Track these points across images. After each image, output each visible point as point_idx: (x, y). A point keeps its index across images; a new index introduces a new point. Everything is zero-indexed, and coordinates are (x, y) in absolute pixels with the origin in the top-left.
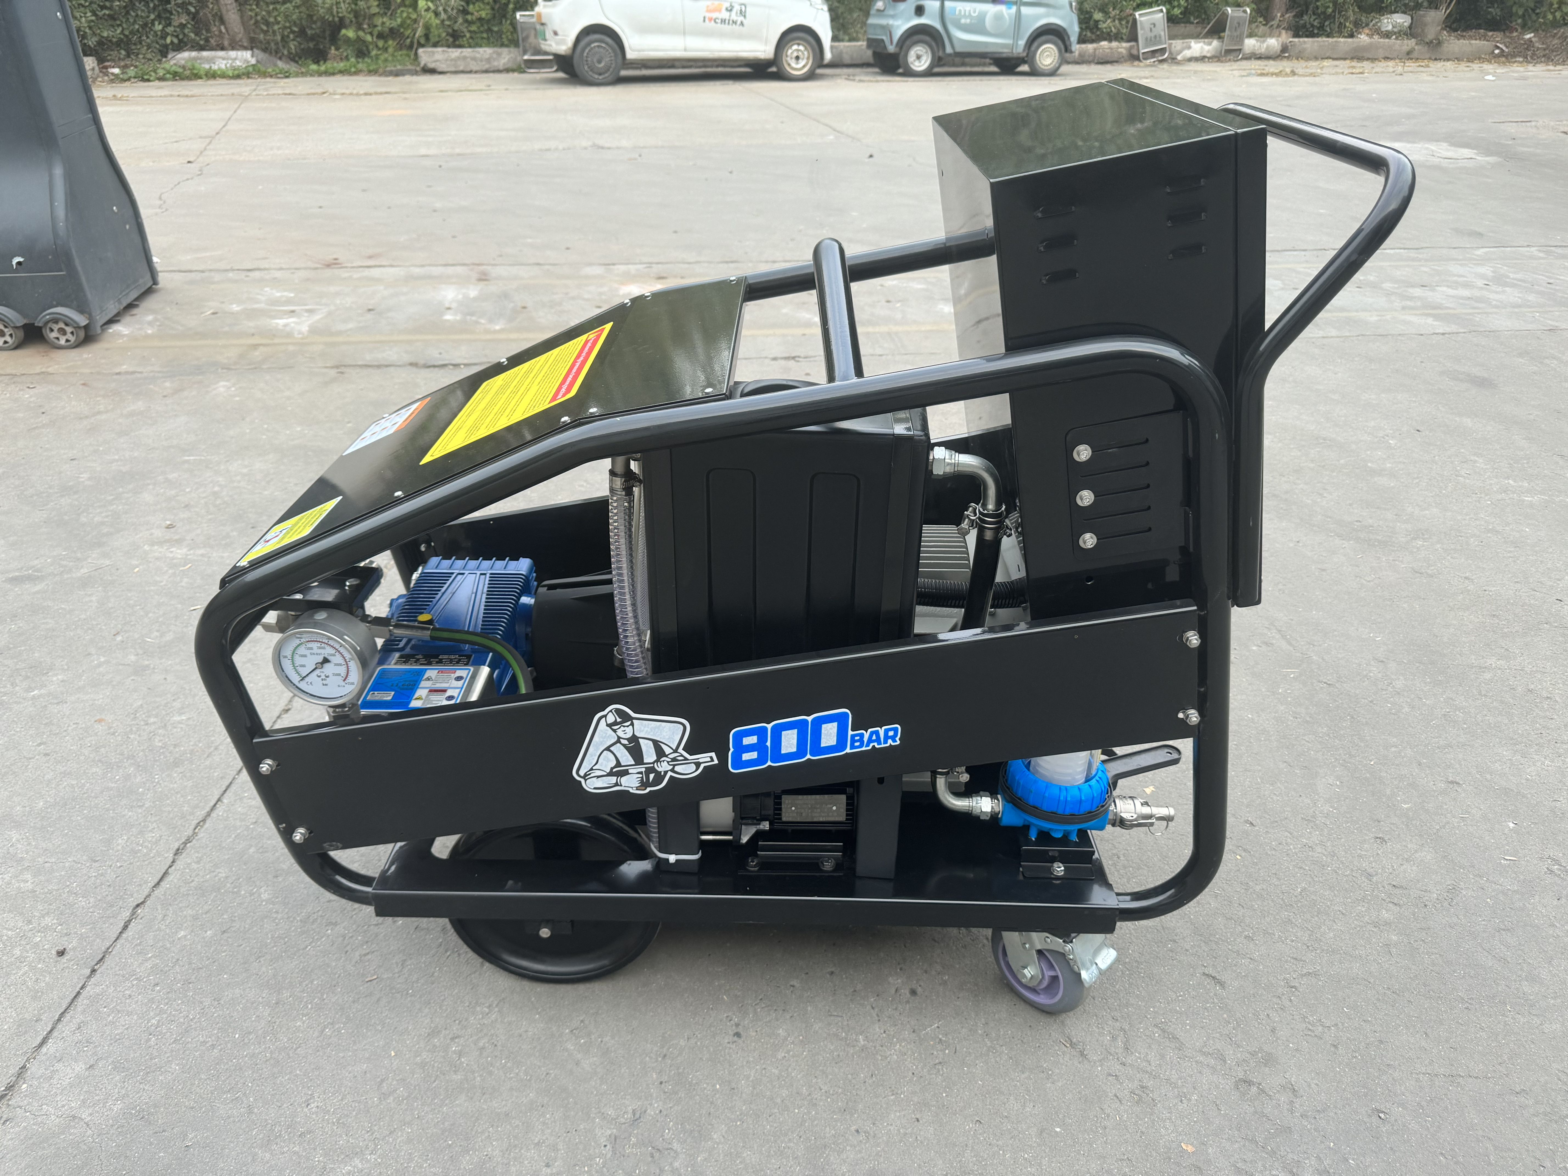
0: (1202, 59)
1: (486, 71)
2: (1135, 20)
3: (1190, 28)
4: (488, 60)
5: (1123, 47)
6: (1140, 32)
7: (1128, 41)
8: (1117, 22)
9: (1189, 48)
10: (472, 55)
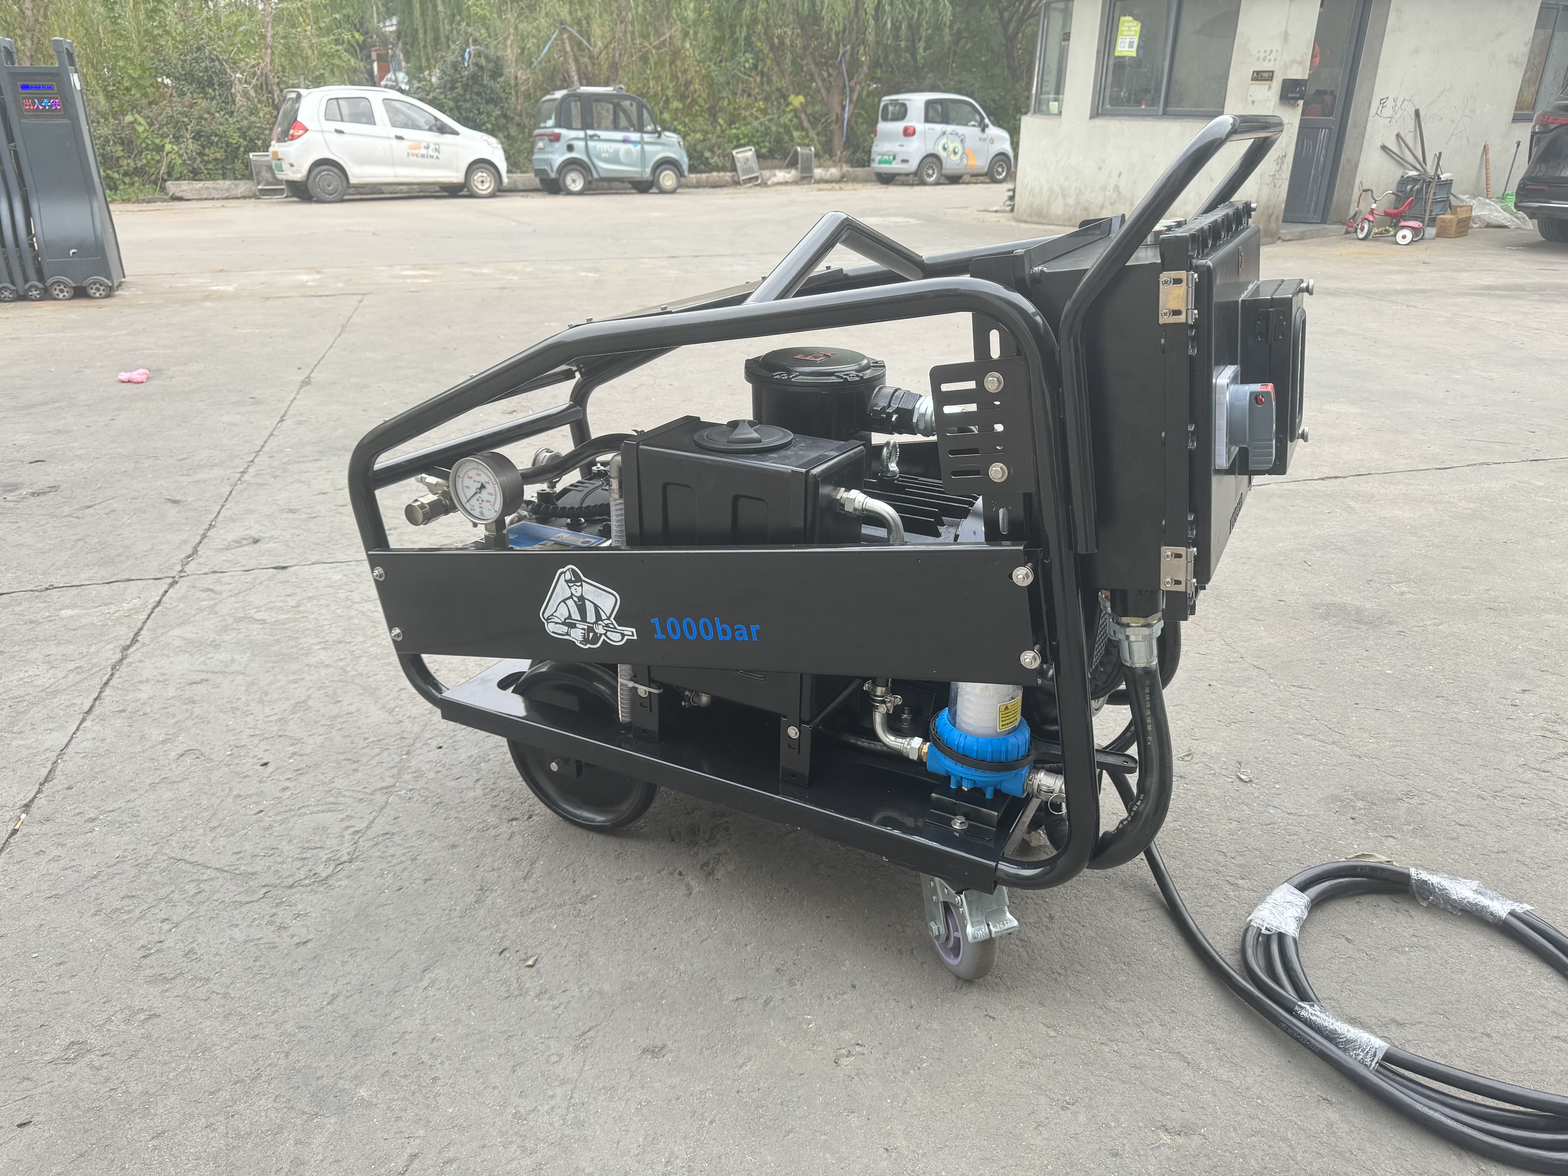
0: (786, 183)
1: (227, 198)
2: (733, 156)
3: (775, 162)
4: (228, 190)
5: (727, 176)
6: (738, 165)
7: (731, 171)
8: (721, 158)
9: (775, 175)
10: (214, 186)
